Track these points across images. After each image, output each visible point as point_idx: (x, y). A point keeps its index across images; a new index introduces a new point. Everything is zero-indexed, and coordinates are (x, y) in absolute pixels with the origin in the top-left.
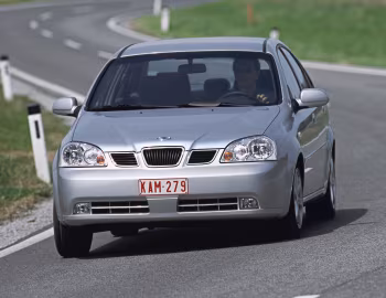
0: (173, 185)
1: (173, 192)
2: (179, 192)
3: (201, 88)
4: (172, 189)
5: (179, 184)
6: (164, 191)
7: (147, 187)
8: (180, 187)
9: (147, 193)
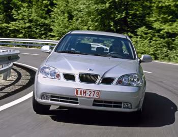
0: (93, 93)
1: (92, 97)
2: (95, 97)
3: (95, 49)
4: (92, 95)
5: (96, 93)
6: (87, 96)
7: (79, 92)
8: (96, 95)
9: (79, 95)
